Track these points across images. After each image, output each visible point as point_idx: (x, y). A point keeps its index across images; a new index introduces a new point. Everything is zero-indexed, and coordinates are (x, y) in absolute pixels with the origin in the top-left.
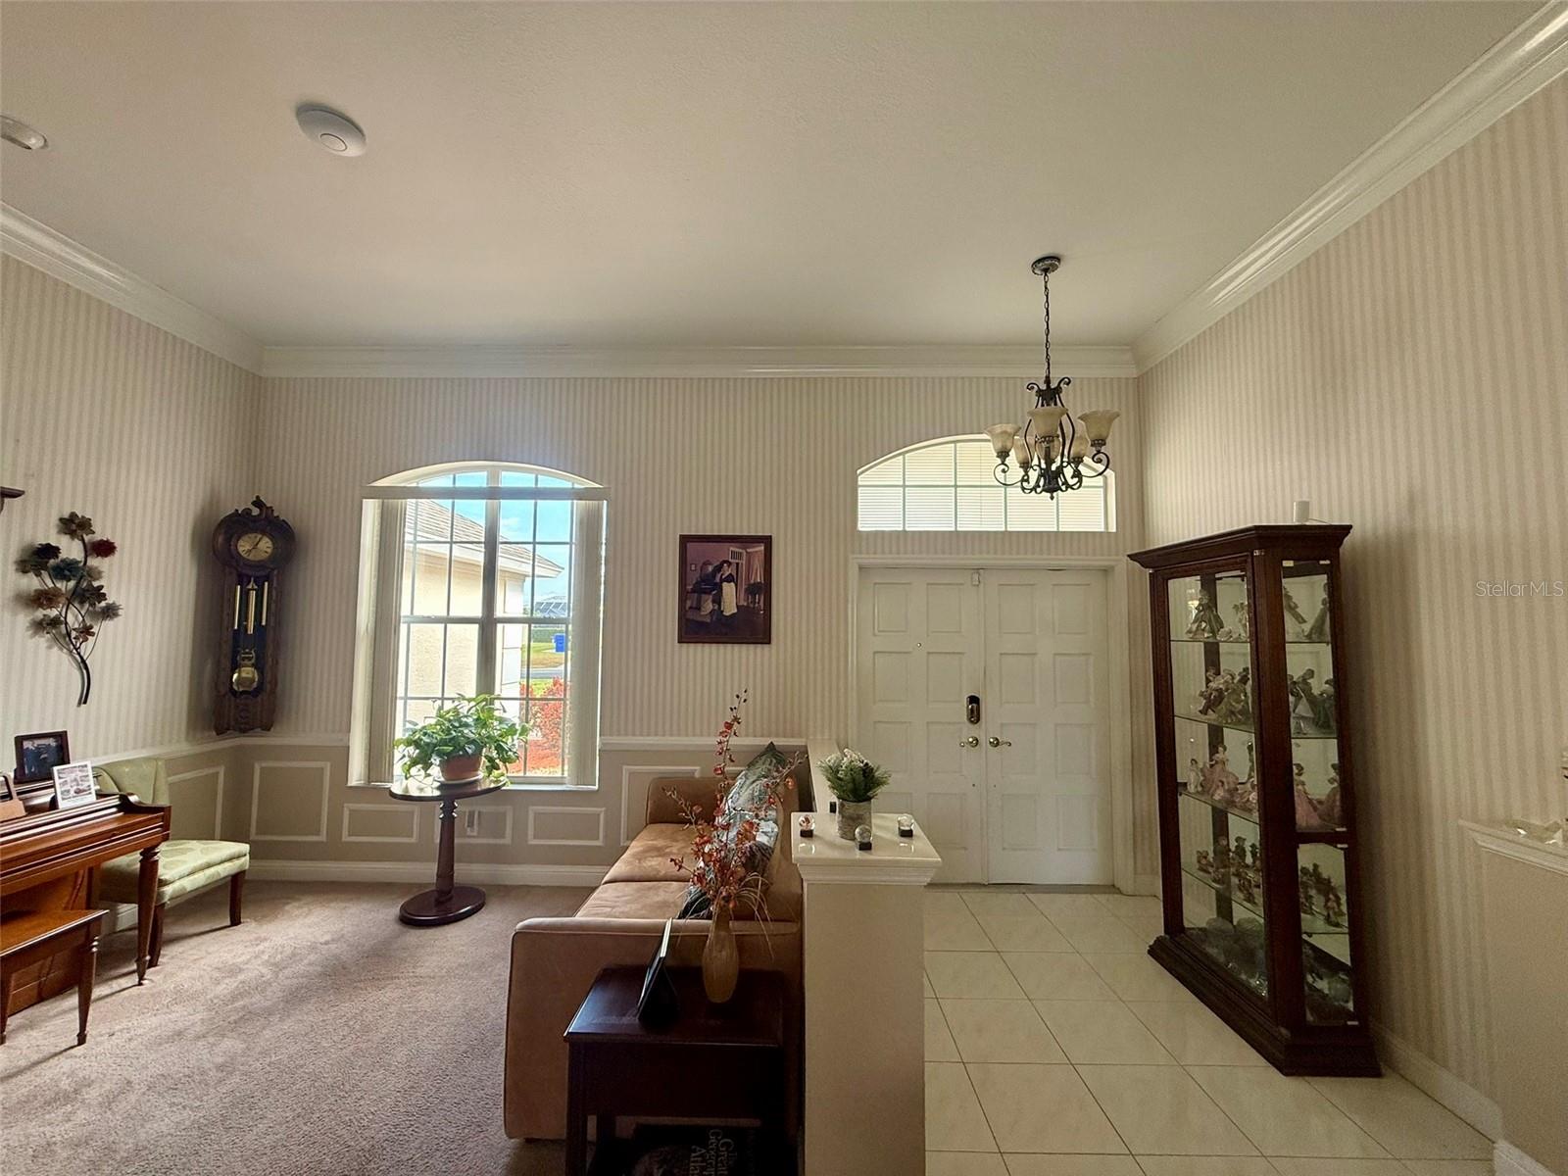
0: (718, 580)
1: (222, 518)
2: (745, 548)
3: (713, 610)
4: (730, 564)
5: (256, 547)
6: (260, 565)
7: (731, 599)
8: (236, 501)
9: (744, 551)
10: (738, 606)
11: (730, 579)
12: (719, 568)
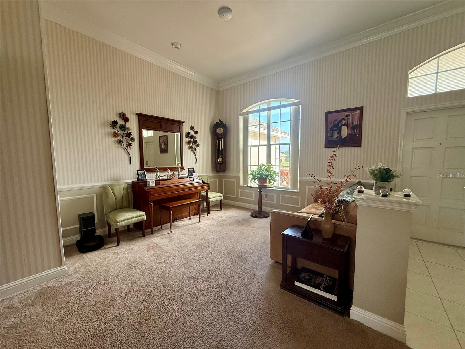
0: (340, 126)
1: (214, 124)
2: (351, 113)
3: (338, 136)
4: (345, 119)
5: (220, 131)
6: (221, 135)
7: (345, 132)
8: (217, 121)
9: (351, 114)
10: (347, 134)
11: (345, 125)
12: (341, 121)
